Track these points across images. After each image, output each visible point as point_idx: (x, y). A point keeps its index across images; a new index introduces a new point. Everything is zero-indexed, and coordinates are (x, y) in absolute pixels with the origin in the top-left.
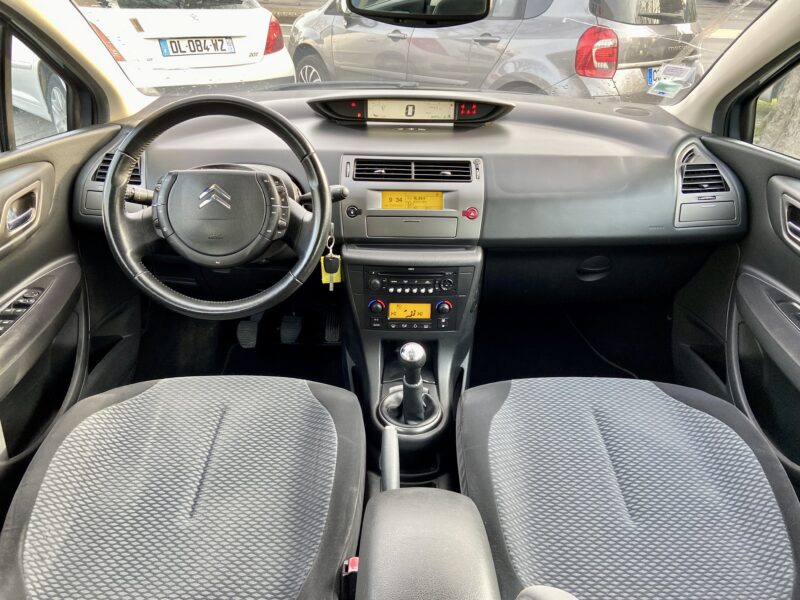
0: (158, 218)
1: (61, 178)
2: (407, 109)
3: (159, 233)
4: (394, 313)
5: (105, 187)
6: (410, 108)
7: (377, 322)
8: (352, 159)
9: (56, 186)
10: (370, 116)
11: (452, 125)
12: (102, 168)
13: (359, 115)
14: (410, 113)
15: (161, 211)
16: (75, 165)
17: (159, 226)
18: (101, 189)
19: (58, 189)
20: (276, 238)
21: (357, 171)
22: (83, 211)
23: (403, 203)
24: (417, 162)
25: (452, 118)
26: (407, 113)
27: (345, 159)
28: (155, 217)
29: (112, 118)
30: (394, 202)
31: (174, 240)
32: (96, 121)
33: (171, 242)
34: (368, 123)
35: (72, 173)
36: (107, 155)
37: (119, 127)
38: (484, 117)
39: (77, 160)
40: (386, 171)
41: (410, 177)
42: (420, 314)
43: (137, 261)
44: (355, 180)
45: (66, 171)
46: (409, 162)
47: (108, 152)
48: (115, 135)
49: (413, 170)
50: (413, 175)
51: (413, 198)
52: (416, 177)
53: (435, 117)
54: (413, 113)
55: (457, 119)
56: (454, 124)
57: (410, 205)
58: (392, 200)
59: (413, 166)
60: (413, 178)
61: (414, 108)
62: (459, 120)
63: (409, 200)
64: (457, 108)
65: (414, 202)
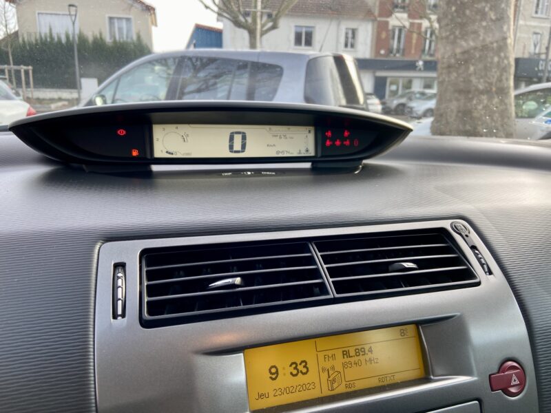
2: (231, 139)
6: (238, 139)
8: (131, 252)
10: (159, 153)
11: (308, 165)
13: (135, 153)
14: (237, 146)
21: (152, 291)
23: (312, 376)
24: (322, 243)
25: (312, 153)
26: (231, 147)
27: (108, 254)
30: (285, 380)
34: (156, 168)
38: (359, 152)
40: (247, 280)
41: (322, 289)
44: (145, 324)
46: (302, 244)
49: (323, 267)
50: (329, 281)
51: (339, 354)
52: (339, 287)
53: (283, 152)
54: (244, 146)
55: (319, 155)
56: (312, 165)
57: (334, 380)
58: (277, 372)
59: (317, 255)
60: (333, 293)
61: (244, 138)
62: (322, 156)
63: (328, 365)
64: (320, 136)
65: (344, 365)
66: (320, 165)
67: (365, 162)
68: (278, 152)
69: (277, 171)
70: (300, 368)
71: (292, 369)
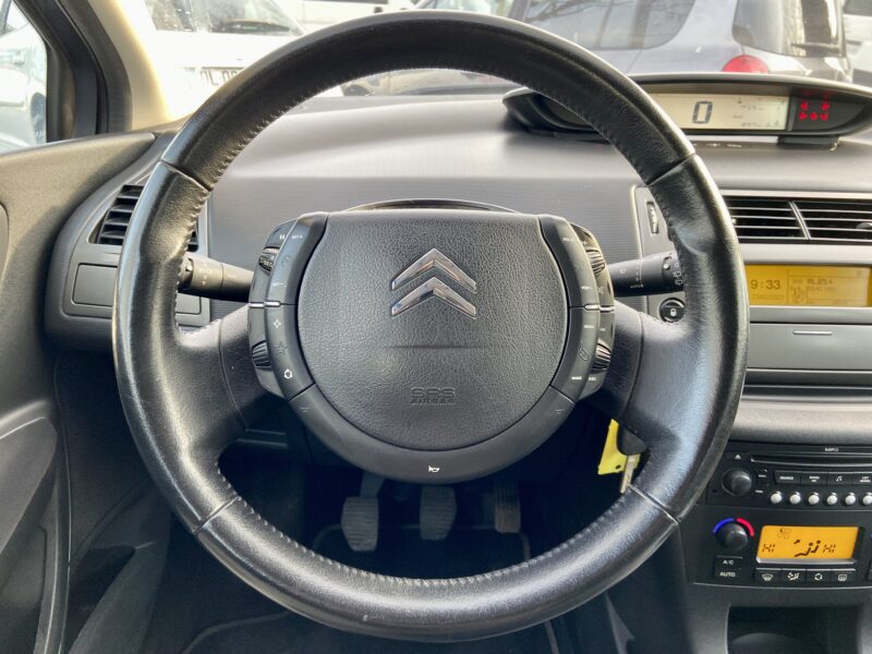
0: (268, 341)
1: (20, 236)
2: (697, 109)
3: (268, 381)
4: (770, 548)
5: (125, 256)
6: (703, 108)
7: (728, 568)
9: (10, 253)
11: (774, 140)
12: (113, 215)
14: (702, 116)
15: (278, 323)
16: (54, 209)
17: (270, 362)
18: (114, 259)
19: (14, 260)
20: (586, 393)
22: (68, 308)
23: (783, 292)
24: (800, 202)
26: (695, 117)
27: (641, 195)
28: (257, 336)
29: (138, 120)
30: (762, 290)
31: (312, 405)
32: (103, 126)
33: (304, 409)
35: (48, 227)
36: (126, 189)
37: (153, 137)
39: (59, 199)
41: (798, 233)
42: (830, 549)
43: (208, 470)
45: (34, 221)
46: (784, 202)
47: (127, 182)
48: (142, 153)
49: (801, 220)
50: (806, 229)
51: (805, 281)
52: (814, 233)
53: (749, 124)
54: (708, 117)
55: (790, 129)
56: (779, 139)
57: (798, 297)
58: (756, 285)
59: (797, 212)
60: (807, 236)
61: (710, 108)
62: (793, 131)
63: (796, 286)
64: (794, 108)
65: (808, 288)
66: (789, 140)
67: (841, 139)
68: (744, 125)
69: (744, 144)
70: (775, 285)
71: (768, 284)
